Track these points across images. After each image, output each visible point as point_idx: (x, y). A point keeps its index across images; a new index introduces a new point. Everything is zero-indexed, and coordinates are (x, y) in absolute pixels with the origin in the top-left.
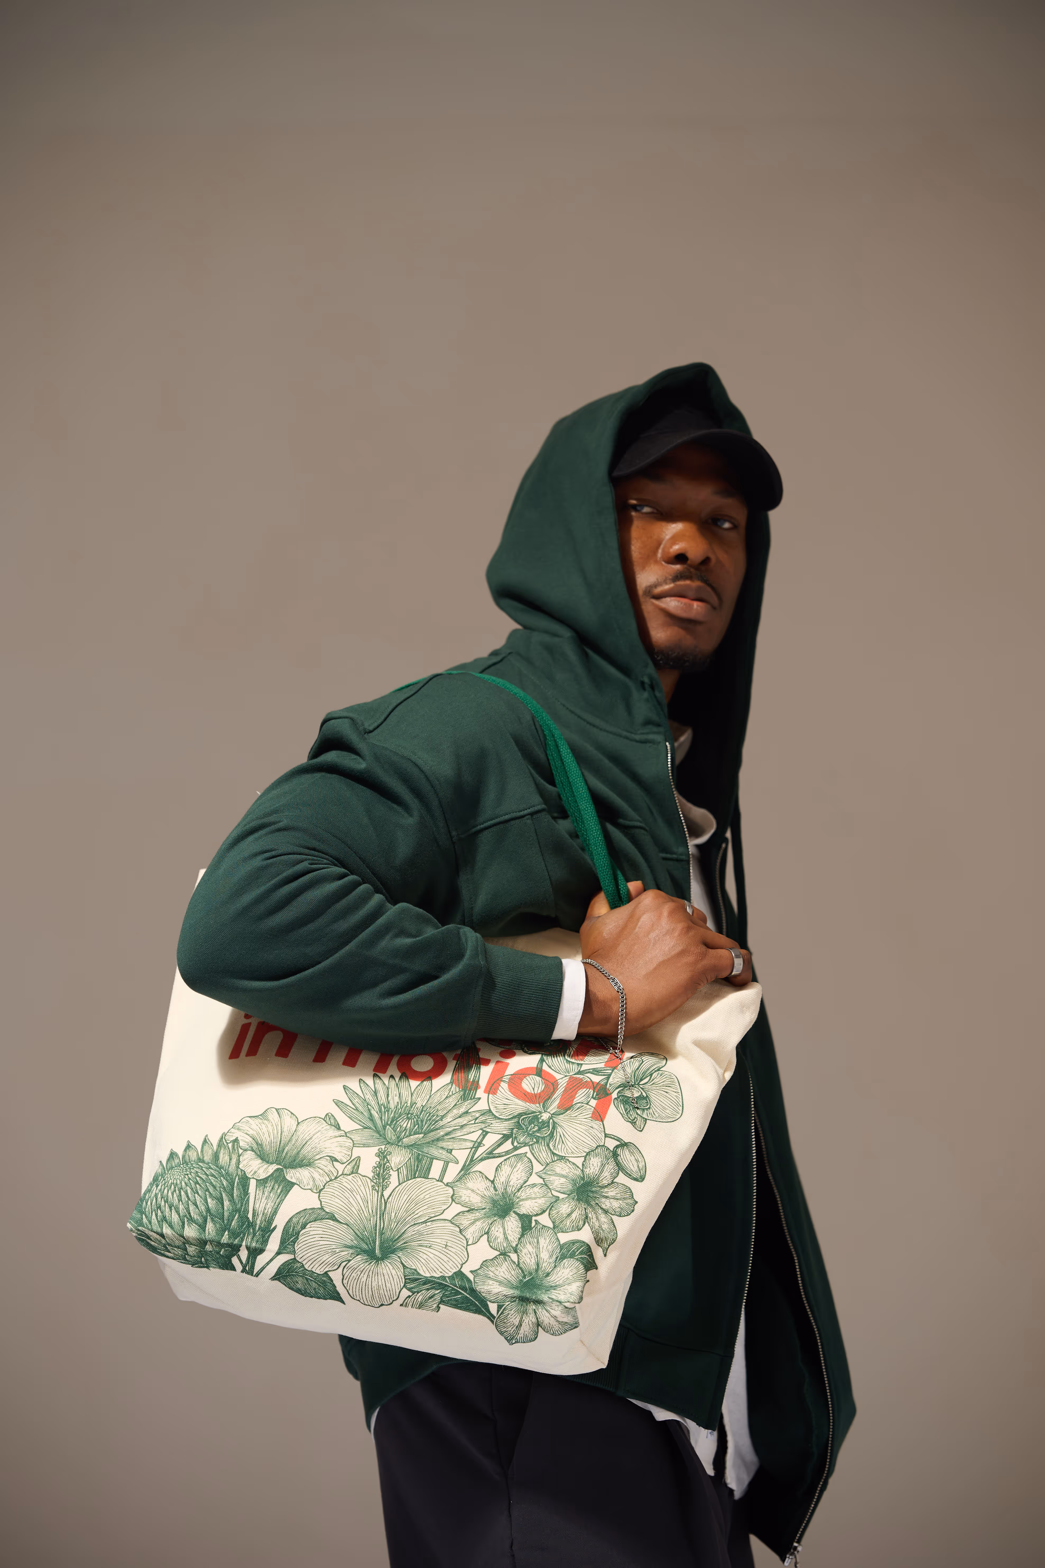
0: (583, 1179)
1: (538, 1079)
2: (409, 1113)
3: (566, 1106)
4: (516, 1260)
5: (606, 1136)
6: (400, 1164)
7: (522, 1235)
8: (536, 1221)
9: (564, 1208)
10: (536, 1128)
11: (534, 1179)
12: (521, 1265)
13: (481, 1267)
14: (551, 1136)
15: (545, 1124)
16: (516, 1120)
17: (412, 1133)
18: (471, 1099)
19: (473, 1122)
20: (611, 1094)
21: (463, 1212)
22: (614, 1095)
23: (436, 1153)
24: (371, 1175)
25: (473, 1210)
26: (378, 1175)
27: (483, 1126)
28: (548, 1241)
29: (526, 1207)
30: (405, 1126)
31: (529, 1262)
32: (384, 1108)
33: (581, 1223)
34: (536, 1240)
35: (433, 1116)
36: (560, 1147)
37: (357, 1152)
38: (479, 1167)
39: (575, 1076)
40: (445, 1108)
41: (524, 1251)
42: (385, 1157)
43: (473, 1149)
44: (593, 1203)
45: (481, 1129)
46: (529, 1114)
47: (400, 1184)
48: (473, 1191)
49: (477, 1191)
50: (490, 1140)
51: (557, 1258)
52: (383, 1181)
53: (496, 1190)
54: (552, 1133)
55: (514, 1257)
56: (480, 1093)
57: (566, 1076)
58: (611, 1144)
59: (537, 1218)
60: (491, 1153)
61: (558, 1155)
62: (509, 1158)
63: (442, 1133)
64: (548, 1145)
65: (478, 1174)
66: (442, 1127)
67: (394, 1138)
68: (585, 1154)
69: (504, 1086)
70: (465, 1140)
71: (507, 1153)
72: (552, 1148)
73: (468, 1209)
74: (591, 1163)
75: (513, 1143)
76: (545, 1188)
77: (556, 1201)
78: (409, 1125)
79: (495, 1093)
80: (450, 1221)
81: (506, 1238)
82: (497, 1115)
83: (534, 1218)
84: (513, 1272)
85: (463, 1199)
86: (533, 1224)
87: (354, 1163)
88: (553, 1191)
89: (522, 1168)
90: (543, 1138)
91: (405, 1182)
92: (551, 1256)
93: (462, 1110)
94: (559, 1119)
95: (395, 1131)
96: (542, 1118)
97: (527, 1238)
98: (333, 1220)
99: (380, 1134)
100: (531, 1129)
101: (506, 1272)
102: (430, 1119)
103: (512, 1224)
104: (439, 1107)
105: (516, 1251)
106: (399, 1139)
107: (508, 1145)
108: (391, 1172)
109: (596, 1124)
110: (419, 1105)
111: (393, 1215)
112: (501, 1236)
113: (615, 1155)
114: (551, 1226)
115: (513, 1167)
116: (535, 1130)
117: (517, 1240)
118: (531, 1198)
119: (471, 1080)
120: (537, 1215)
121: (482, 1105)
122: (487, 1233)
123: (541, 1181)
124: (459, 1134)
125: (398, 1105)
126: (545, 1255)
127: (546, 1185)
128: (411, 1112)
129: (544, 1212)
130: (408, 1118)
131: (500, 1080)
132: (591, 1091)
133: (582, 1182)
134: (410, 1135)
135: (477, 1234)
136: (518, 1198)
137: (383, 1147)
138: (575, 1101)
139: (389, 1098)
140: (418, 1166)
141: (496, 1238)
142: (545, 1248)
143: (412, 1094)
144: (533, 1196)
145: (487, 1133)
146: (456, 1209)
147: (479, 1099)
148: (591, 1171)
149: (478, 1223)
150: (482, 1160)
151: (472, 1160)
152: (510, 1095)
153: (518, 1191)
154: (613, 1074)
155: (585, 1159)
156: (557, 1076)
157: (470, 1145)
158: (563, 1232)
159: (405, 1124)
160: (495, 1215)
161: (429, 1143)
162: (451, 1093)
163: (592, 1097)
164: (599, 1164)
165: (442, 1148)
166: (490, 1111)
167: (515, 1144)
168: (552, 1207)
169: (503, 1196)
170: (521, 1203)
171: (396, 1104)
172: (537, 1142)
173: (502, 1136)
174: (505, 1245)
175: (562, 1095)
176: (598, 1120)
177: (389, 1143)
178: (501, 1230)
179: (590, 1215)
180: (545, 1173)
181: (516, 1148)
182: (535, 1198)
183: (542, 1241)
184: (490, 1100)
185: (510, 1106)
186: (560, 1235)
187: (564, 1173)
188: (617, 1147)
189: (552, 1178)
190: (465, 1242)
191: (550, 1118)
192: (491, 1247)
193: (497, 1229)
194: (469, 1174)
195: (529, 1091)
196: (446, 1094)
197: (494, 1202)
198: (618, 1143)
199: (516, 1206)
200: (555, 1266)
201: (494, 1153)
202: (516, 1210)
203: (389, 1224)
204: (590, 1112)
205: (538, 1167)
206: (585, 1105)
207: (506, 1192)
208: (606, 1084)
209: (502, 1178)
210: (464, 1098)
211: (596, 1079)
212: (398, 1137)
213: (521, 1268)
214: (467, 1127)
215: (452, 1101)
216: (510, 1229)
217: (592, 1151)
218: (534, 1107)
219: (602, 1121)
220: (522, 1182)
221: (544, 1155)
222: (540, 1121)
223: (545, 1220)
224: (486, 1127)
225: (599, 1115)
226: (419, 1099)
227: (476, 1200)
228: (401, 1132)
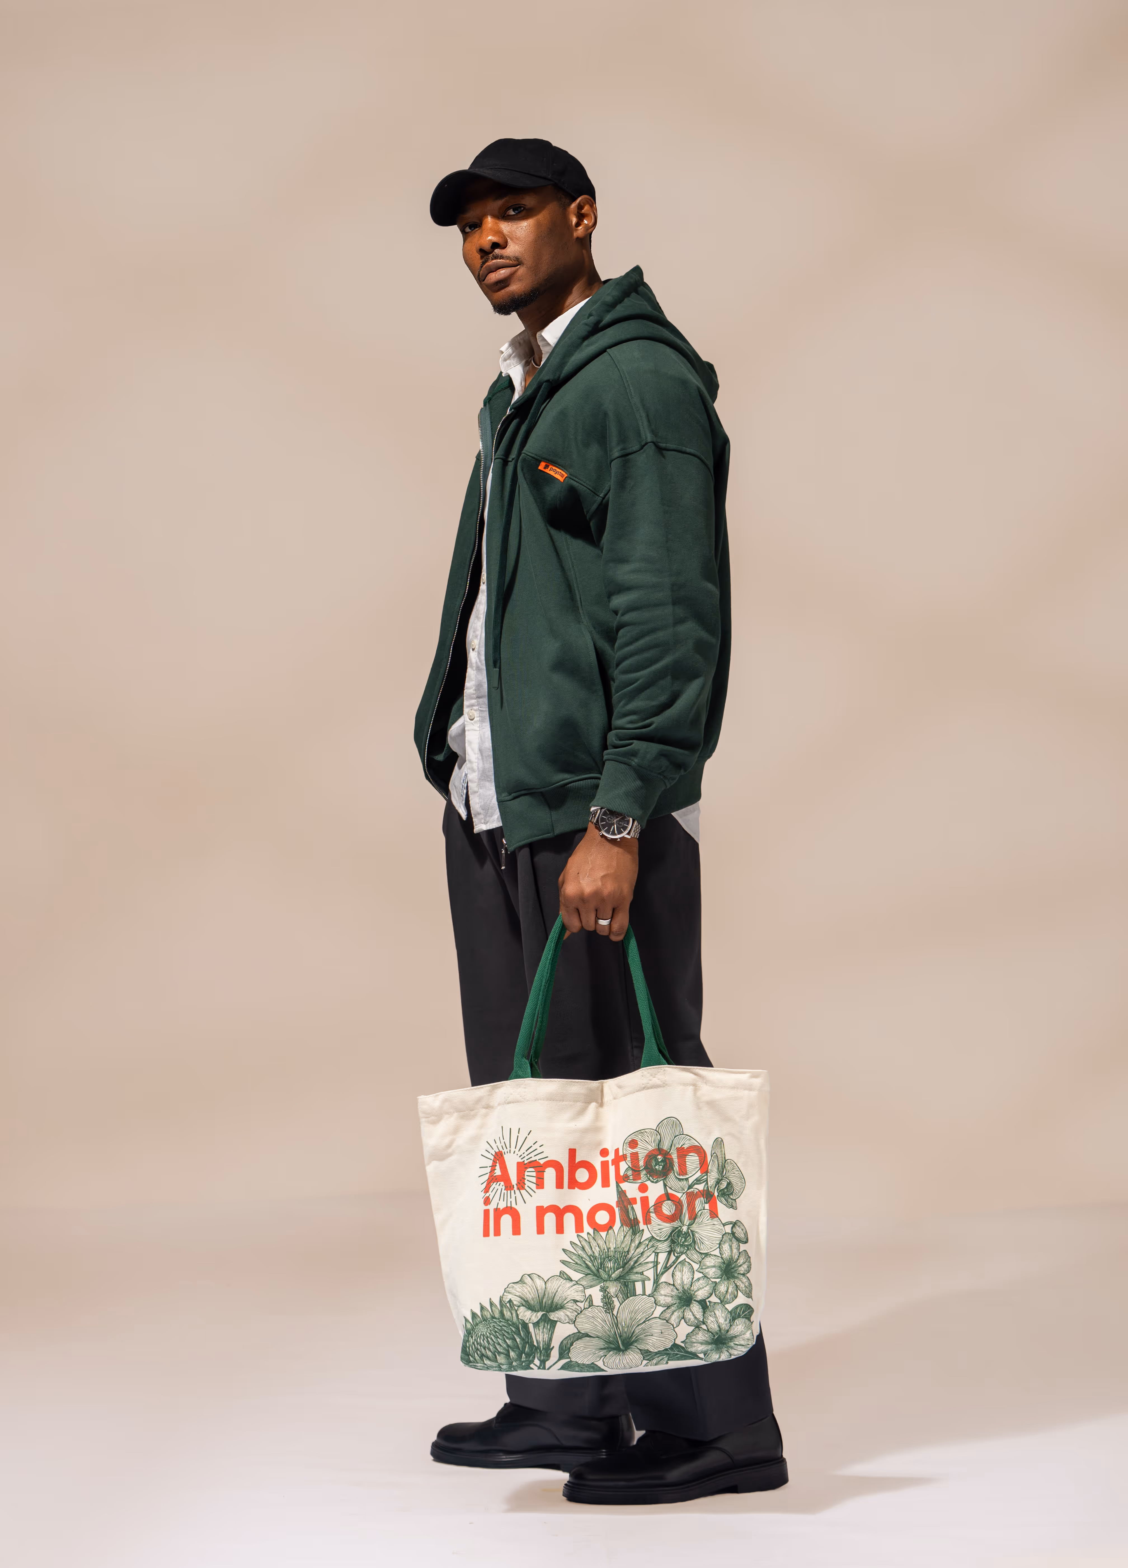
0: (724, 1263)
1: (669, 1202)
2: (609, 1257)
3: (693, 1217)
4: (706, 1328)
5: (724, 1225)
6: (616, 1292)
7: (704, 1313)
8: (709, 1301)
9: (722, 1288)
10: (683, 1240)
11: (697, 1275)
12: (710, 1330)
13: (687, 1338)
14: (694, 1242)
15: (687, 1234)
16: (670, 1238)
17: (615, 1269)
18: (638, 1232)
19: (646, 1248)
20: (714, 1194)
21: (665, 1310)
22: (716, 1194)
23: (635, 1278)
24: (601, 1304)
25: (670, 1306)
26: (606, 1303)
27: (653, 1249)
28: (720, 1311)
29: (701, 1295)
30: (609, 1266)
31: (714, 1327)
32: (593, 1258)
33: (736, 1293)
34: (713, 1313)
35: (622, 1253)
36: (702, 1247)
37: (588, 1292)
38: (663, 1279)
39: (688, 1191)
40: (627, 1245)
41: (709, 1321)
42: (606, 1291)
43: (655, 1267)
44: (736, 1275)
45: (654, 1252)
46: (675, 1230)
47: (621, 1305)
48: (665, 1295)
49: (668, 1295)
50: (662, 1257)
51: (730, 1320)
52: (610, 1306)
53: (678, 1290)
54: (694, 1239)
55: (704, 1327)
56: (642, 1226)
57: (684, 1193)
58: (728, 1229)
59: (709, 1299)
60: (666, 1267)
61: (703, 1253)
62: (676, 1266)
63: (632, 1263)
64: (695, 1249)
65: (664, 1284)
66: (630, 1259)
67: (606, 1277)
68: (718, 1246)
69: (653, 1215)
70: (647, 1263)
71: (674, 1262)
72: (698, 1250)
73: (666, 1308)
74: (724, 1249)
75: (674, 1255)
76: (706, 1279)
77: (716, 1285)
78: (612, 1265)
79: (650, 1223)
80: (659, 1318)
81: (696, 1318)
82: (658, 1238)
83: (707, 1300)
84: (706, 1335)
85: (661, 1302)
86: (708, 1304)
87: (589, 1299)
88: (711, 1279)
89: (687, 1271)
90: (690, 1245)
91: (623, 1302)
92: (726, 1320)
93: (637, 1242)
94: (694, 1227)
95: (605, 1271)
96: (684, 1230)
97: (708, 1313)
98: (588, 1337)
99: (597, 1275)
100: (681, 1241)
101: (703, 1337)
102: (622, 1256)
103: (696, 1308)
104: (623, 1246)
105: (704, 1323)
106: (610, 1276)
107: (673, 1258)
108: (613, 1299)
109: (715, 1221)
110: (612, 1249)
111: (623, 1324)
112: (692, 1317)
113: (733, 1233)
114: (720, 1302)
115: (681, 1271)
116: (683, 1241)
117: (702, 1316)
118: (701, 1288)
119: (632, 1219)
120: (708, 1298)
121: (647, 1235)
122: (683, 1318)
123: (701, 1275)
124: (642, 1260)
125: (600, 1253)
126: (721, 1321)
127: (705, 1276)
128: (610, 1255)
129: (712, 1294)
130: (610, 1260)
131: (649, 1212)
132: (702, 1198)
133: (725, 1265)
134: (615, 1271)
135: (677, 1320)
136: (693, 1291)
137: (602, 1284)
138: (697, 1210)
139: (593, 1249)
140: (627, 1290)
141: (689, 1319)
142: (720, 1316)
143: (605, 1242)
144: (701, 1287)
145: (658, 1253)
146: (659, 1310)
147: (643, 1230)
148: (727, 1255)
149: (676, 1313)
150: (663, 1274)
151: (657, 1275)
152: (660, 1222)
153: (691, 1286)
154: (708, 1178)
155: (720, 1249)
156: (679, 1195)
157: (651, 1265)
158: (728, 1303)
159: (610, 1265)
160: (683, 1306)
161: (627, 1272)
162: (625, 1233)
163: (705, 1203)
164: (729, 1247)
165: (637, 1273)
166: (653, 1237)
167: (676, 1255)
168: (715, 1289)
169: (684, 1292)
170: (696, 1294)
171: (598, 1252)
172: (688, 1249)
173: (667, 1253)
174: (696, 1322)
175: (688, 1209)
176: (715, 1218)
177: (604, 1281)
178: (691, 1313)
179: (738, 1284)
180: (702, 1269)
181: (677, 1258)
182: (703, 1288)
183: (717, 1312)
184: (650, 1229)
185: (664, 1230)
186: (727, 1306)
187: (712, 1264)
188: (732, 1228)
189: (707, 1270)
190: (672, 1326)
191: (688, 1229)
192: (689, 1325)
193: (688, 1314)
194: (659, 1285)
195: (669, 1214)
196: (623, 1234)
197: (680, 1298)
198: (732, 1225)
199: (694, 1296)
200: (731, 1326)
201: (668, 1266)
202: (695, 1299)
203: (623, 1330)
204: (708, 1214)
205: (696, 1266)
206: (703, 1211)
207: (685, 1290)
208: (708, 1189)
209: (678, 1282)
210: (634, 1233)
211: (701, 1187)
212: (609, 1275)
213: (710, 1332)
214: (645, 1252)
215: (628, 1238)
216: (696, 1311)
217: (721, 1241)
218: (676, 1224)
219: (718, 1217)
220: (691, 1279)
221: (696, 1256)
222: (683, 1233)
223: (714, 1299)
224: (655, 1249)
225: (714, 1214)
226: (611, 1244)
227: (669, 1300)
228: (609, 1271)
